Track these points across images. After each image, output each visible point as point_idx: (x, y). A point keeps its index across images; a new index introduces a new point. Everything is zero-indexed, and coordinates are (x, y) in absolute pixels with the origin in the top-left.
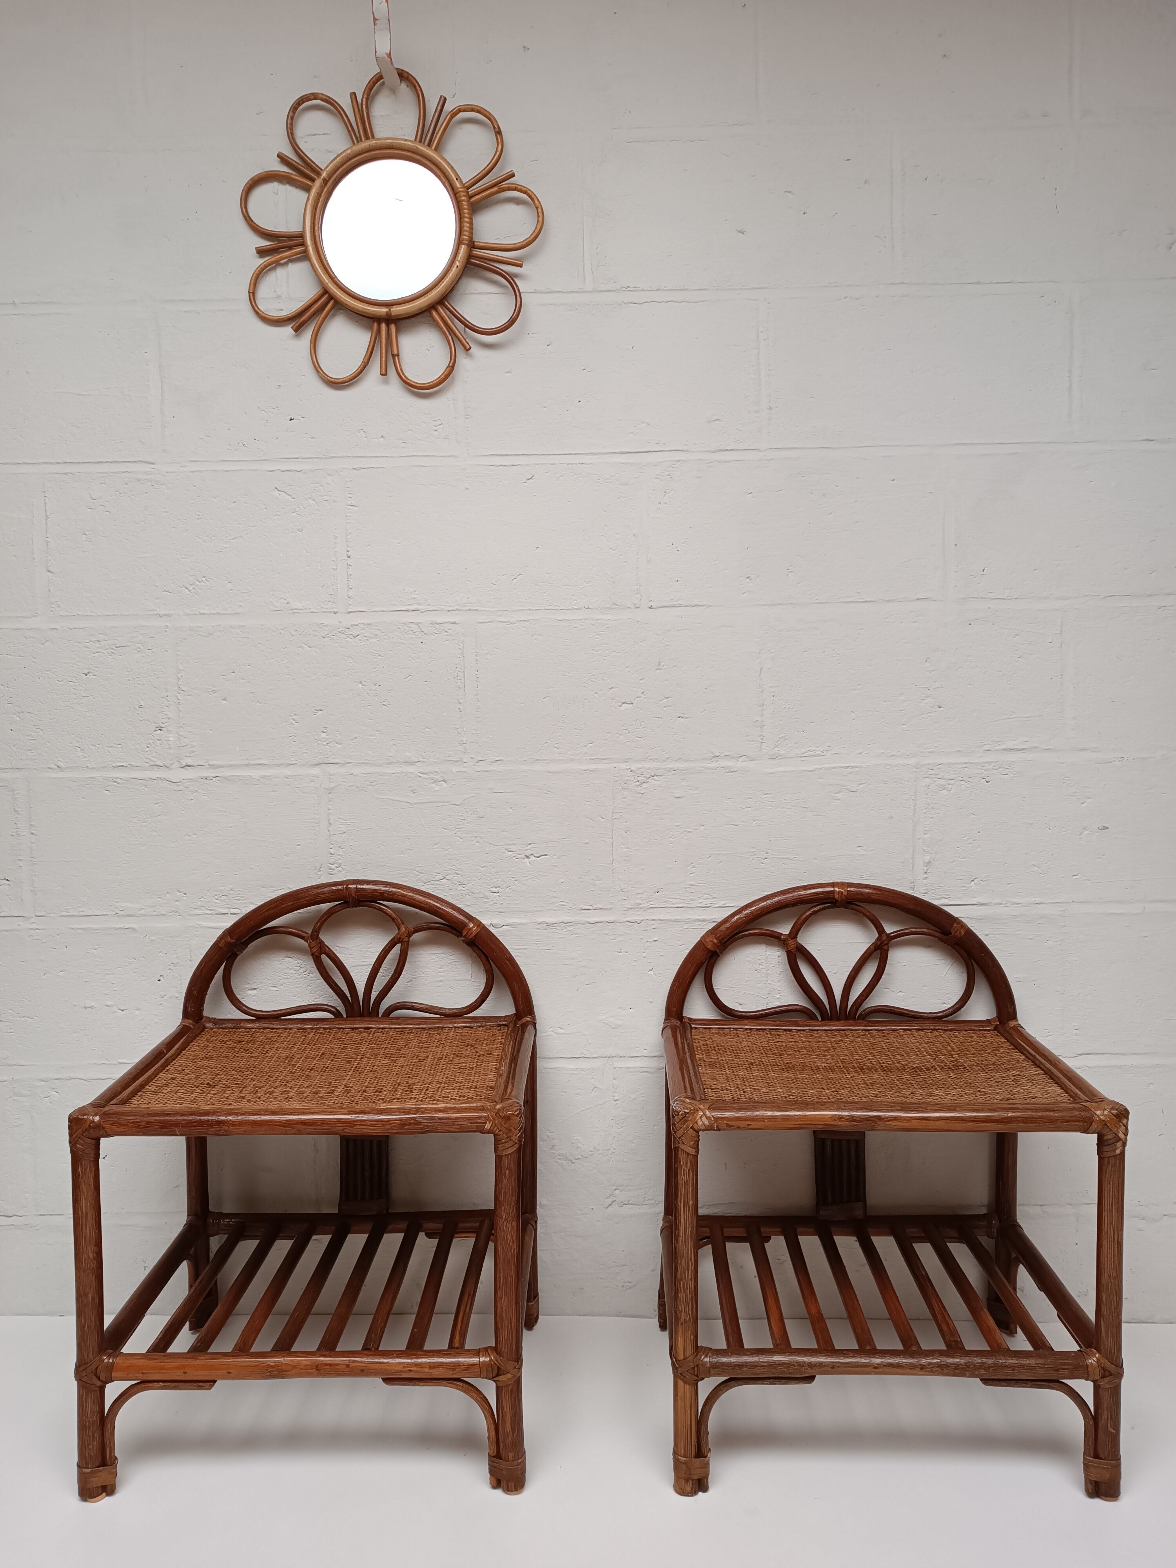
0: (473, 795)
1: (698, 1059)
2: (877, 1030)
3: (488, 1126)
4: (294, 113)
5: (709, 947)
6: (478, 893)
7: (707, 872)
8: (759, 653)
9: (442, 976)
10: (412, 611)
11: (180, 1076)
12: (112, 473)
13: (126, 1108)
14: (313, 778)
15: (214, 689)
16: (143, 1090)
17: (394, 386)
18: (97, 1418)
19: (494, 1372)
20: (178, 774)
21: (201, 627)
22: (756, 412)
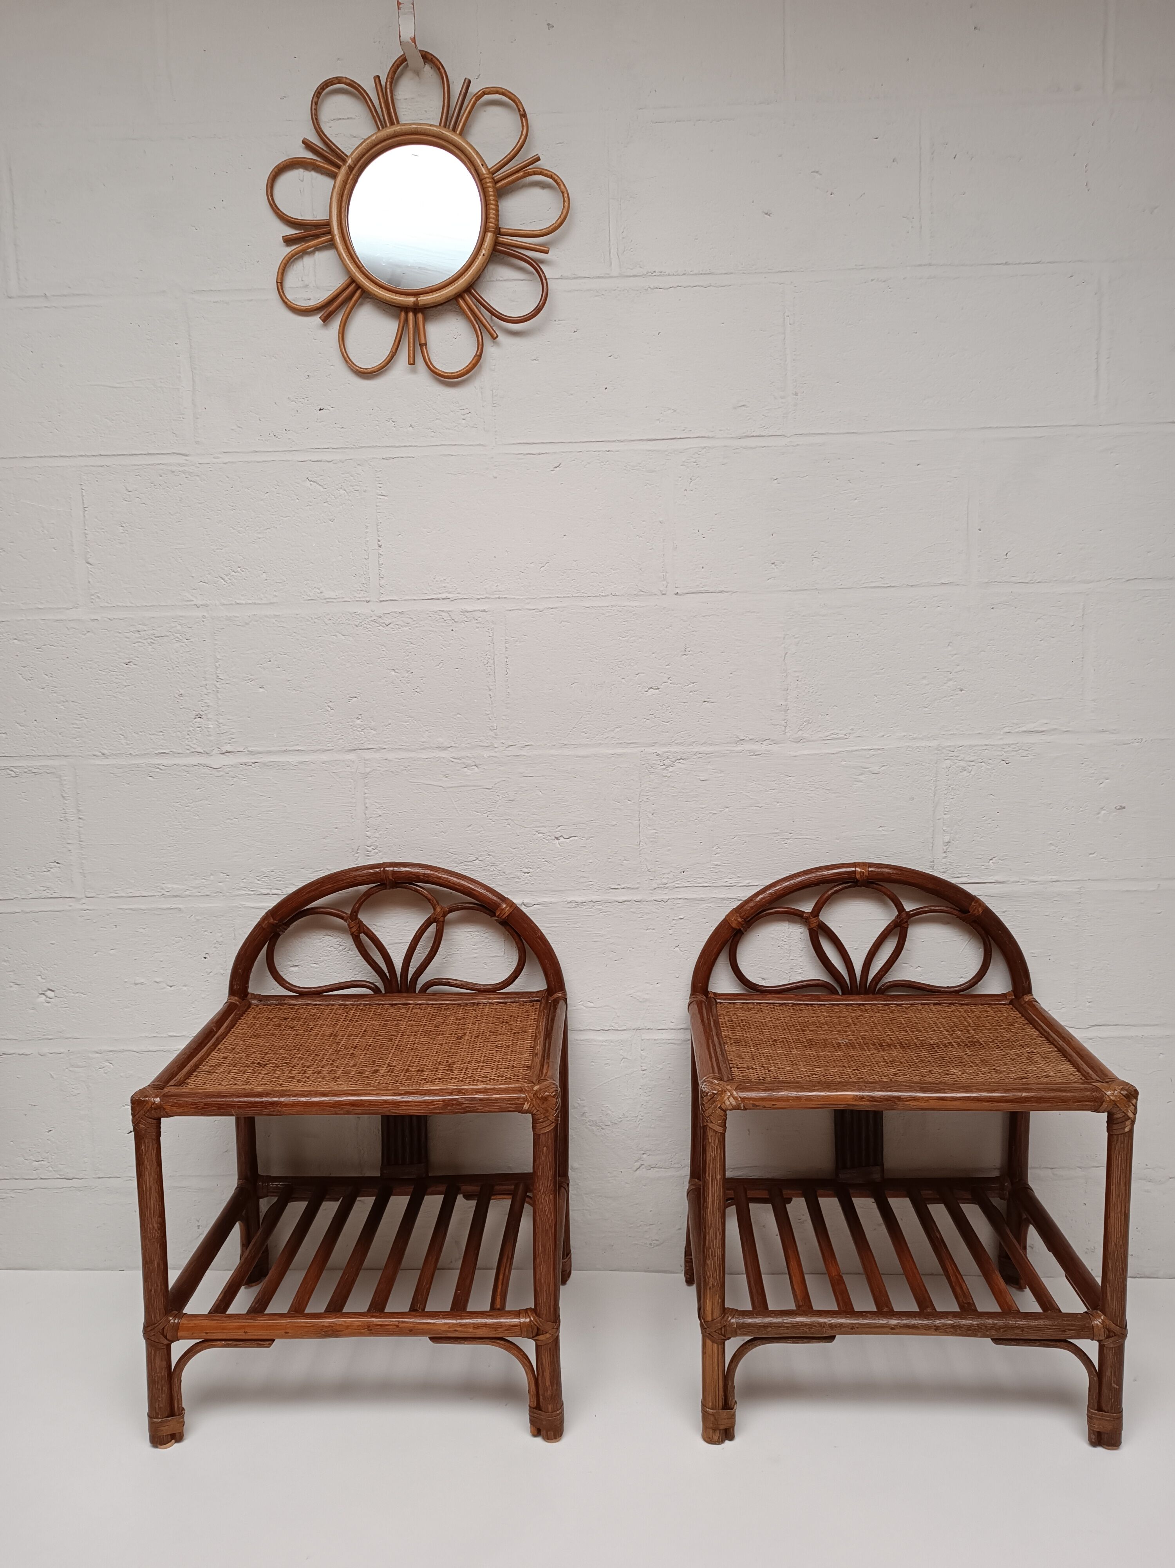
0: (504, 779)
1: (723, 1036)
2: (896, 1004)
3: (526, 1106)
4: (318, 98)
5: (734, 925)
6: (509, 874)
7: (731, 853)
8: (784, 638)
9: (476, 953)
10: (443, 599)
11: (231, 1055)
12: (147, 465)
13: (184, 1089)
14: (348, 763)
15: (251, 677)
16: (198, 1070)
17: (422, 376)
18: (164, 1373)
19: (534, 1332)
20: (218, 761)
21: (237, 617)
22: (782, 398)
